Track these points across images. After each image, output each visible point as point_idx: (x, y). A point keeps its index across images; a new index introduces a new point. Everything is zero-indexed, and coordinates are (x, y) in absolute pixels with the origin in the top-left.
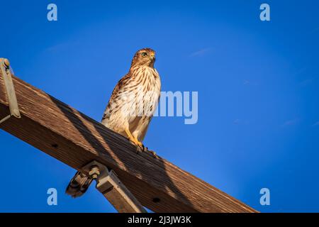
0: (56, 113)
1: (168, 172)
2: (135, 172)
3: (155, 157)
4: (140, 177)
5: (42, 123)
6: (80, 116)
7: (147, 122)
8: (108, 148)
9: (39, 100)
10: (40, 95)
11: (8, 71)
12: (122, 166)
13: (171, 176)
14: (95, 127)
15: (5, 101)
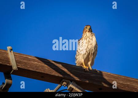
0: (40, 64)
1: (104, 77)
2: (84, 80)
3: (97, 71)
4: (87, 82)
5: (31, 69)
6: (53, 62)
7: (92, 56)
8: (69, 73)
9: (30, 60)
10: (31, 58)
11: (12, 51)
12: (77, 79)
13: (106, 78)
14: (62, 65)
15: (10, 64)
